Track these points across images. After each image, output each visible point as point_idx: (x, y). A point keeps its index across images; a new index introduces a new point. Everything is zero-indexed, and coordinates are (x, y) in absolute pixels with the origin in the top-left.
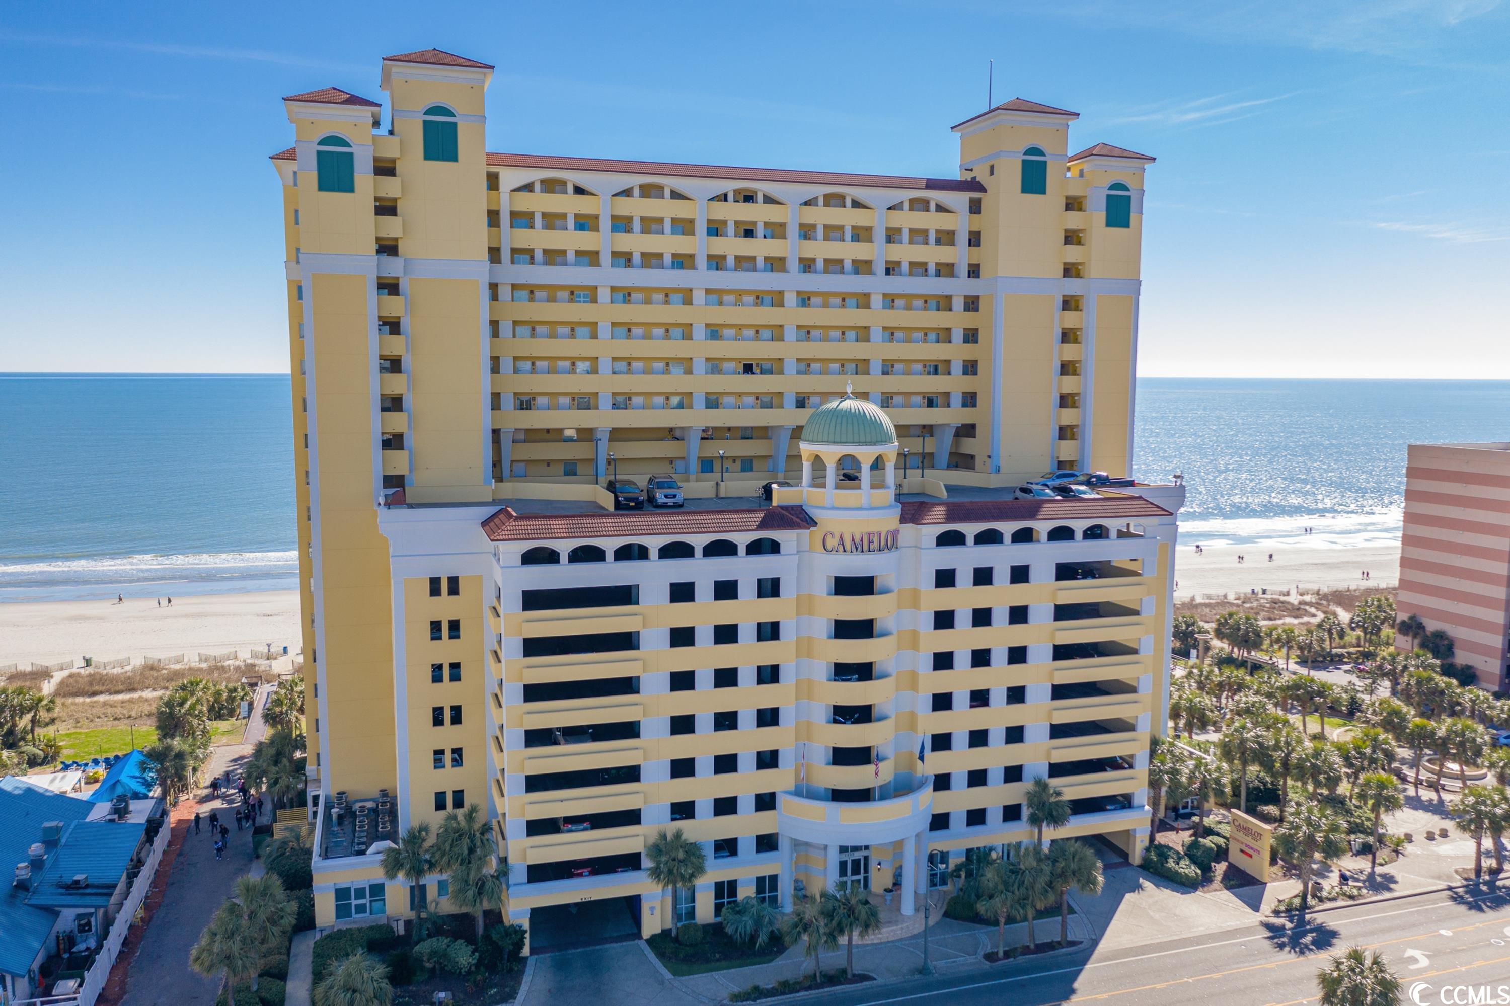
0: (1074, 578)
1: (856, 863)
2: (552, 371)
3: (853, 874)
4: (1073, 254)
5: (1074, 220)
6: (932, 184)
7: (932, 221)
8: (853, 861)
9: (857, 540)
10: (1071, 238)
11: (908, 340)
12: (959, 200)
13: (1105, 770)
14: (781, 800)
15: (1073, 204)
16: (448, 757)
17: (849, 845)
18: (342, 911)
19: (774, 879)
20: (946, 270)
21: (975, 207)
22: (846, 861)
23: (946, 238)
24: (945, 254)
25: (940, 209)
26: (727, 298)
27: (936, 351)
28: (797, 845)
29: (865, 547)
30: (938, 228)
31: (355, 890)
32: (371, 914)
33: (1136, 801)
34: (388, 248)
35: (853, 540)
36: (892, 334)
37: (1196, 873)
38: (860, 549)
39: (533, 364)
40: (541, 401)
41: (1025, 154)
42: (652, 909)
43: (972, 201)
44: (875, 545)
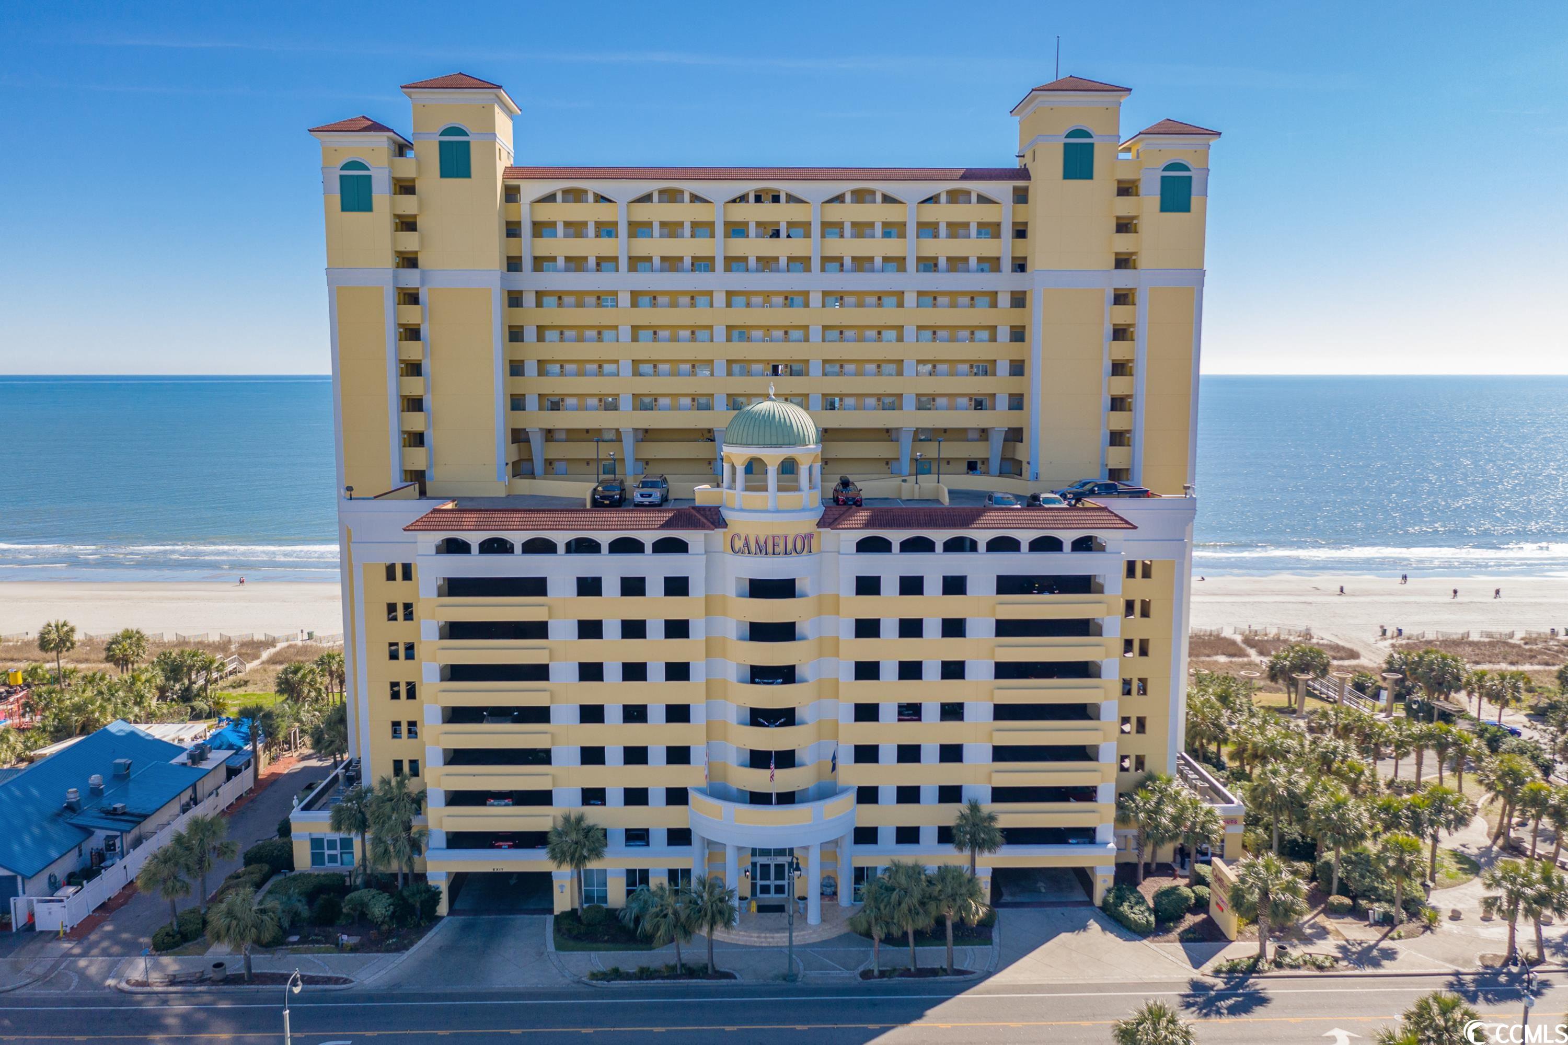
0: (1030, 592)
1: (780, 868)
2: (581, 373)
3: (776, 879)
4: (1124, 243)
5: (1125, 207)
6: (970, 175)
7: (971, 213)
8: (776, 866)
9: (762, 543)
10: (1124, 226)
11: (953, 339)
12: (1002, 190)
13: (1068, 800)
14: (693, 796)
15: (1126, 189)
16: (404, 728)
17: (772, 847)
18: (317, 858)
19: (687, 873)
20: (991, 264)
21: (1021, 196)
22: (769, 866)
23: (991, 230)
24: (989, 247)
25: (982, 199)
26: (755, 300)
27: (980, 350)
28: (709, 843)
29: (770, 550)
30: (980, 220)
31: (328, 841)
32: (342, 864)
33: (1099, 837)
34: (409, 261)
35: (757, 542)
36: (934, 333)
37: (1148, 921)
38: (764, 551)
39: (562, 367)
40: (570, 401)
41: (1067, 137)
42: (562, 887)
43: (1015, 189)
44: (781, 548)
